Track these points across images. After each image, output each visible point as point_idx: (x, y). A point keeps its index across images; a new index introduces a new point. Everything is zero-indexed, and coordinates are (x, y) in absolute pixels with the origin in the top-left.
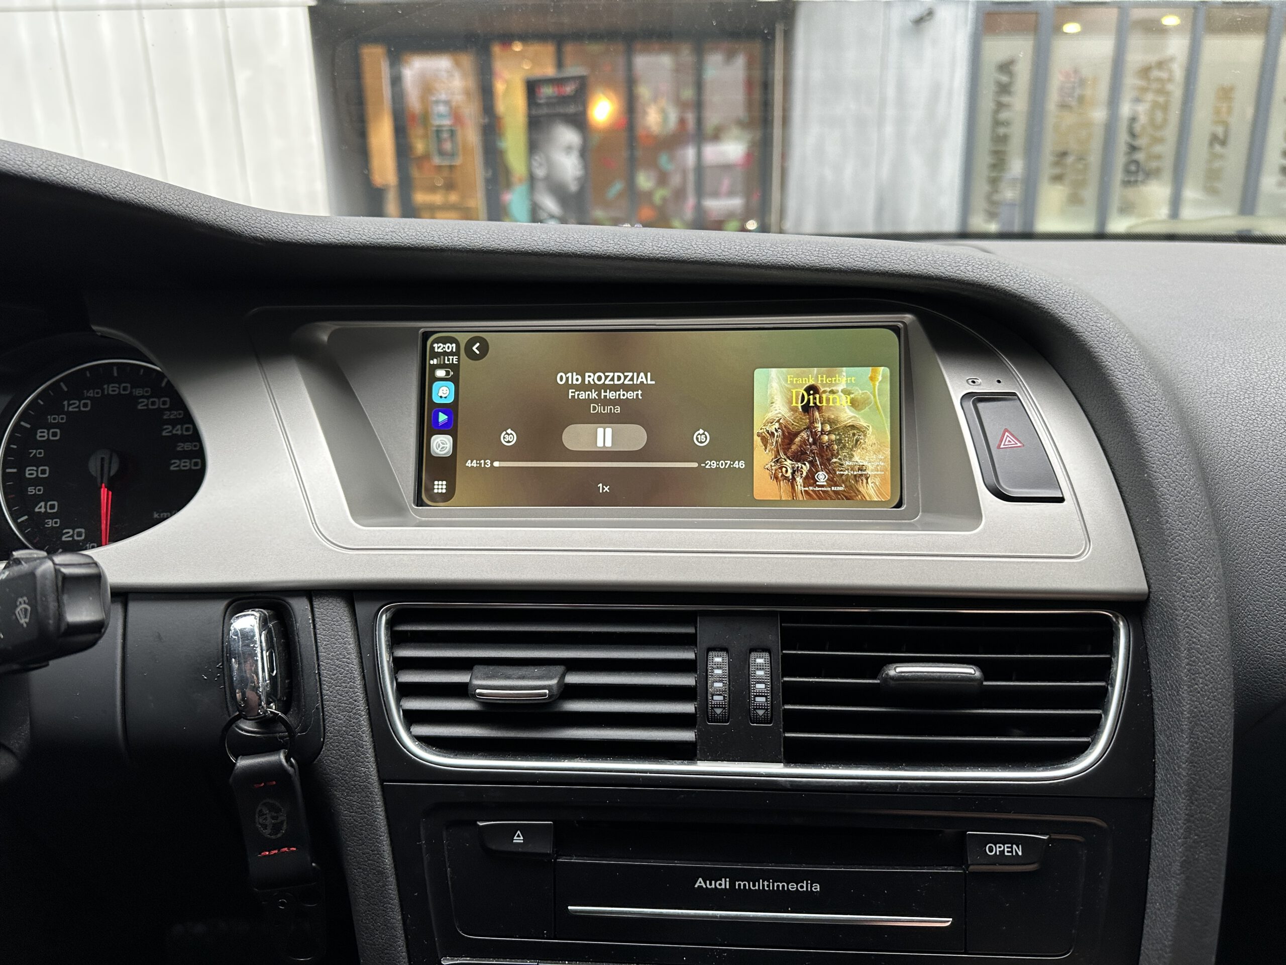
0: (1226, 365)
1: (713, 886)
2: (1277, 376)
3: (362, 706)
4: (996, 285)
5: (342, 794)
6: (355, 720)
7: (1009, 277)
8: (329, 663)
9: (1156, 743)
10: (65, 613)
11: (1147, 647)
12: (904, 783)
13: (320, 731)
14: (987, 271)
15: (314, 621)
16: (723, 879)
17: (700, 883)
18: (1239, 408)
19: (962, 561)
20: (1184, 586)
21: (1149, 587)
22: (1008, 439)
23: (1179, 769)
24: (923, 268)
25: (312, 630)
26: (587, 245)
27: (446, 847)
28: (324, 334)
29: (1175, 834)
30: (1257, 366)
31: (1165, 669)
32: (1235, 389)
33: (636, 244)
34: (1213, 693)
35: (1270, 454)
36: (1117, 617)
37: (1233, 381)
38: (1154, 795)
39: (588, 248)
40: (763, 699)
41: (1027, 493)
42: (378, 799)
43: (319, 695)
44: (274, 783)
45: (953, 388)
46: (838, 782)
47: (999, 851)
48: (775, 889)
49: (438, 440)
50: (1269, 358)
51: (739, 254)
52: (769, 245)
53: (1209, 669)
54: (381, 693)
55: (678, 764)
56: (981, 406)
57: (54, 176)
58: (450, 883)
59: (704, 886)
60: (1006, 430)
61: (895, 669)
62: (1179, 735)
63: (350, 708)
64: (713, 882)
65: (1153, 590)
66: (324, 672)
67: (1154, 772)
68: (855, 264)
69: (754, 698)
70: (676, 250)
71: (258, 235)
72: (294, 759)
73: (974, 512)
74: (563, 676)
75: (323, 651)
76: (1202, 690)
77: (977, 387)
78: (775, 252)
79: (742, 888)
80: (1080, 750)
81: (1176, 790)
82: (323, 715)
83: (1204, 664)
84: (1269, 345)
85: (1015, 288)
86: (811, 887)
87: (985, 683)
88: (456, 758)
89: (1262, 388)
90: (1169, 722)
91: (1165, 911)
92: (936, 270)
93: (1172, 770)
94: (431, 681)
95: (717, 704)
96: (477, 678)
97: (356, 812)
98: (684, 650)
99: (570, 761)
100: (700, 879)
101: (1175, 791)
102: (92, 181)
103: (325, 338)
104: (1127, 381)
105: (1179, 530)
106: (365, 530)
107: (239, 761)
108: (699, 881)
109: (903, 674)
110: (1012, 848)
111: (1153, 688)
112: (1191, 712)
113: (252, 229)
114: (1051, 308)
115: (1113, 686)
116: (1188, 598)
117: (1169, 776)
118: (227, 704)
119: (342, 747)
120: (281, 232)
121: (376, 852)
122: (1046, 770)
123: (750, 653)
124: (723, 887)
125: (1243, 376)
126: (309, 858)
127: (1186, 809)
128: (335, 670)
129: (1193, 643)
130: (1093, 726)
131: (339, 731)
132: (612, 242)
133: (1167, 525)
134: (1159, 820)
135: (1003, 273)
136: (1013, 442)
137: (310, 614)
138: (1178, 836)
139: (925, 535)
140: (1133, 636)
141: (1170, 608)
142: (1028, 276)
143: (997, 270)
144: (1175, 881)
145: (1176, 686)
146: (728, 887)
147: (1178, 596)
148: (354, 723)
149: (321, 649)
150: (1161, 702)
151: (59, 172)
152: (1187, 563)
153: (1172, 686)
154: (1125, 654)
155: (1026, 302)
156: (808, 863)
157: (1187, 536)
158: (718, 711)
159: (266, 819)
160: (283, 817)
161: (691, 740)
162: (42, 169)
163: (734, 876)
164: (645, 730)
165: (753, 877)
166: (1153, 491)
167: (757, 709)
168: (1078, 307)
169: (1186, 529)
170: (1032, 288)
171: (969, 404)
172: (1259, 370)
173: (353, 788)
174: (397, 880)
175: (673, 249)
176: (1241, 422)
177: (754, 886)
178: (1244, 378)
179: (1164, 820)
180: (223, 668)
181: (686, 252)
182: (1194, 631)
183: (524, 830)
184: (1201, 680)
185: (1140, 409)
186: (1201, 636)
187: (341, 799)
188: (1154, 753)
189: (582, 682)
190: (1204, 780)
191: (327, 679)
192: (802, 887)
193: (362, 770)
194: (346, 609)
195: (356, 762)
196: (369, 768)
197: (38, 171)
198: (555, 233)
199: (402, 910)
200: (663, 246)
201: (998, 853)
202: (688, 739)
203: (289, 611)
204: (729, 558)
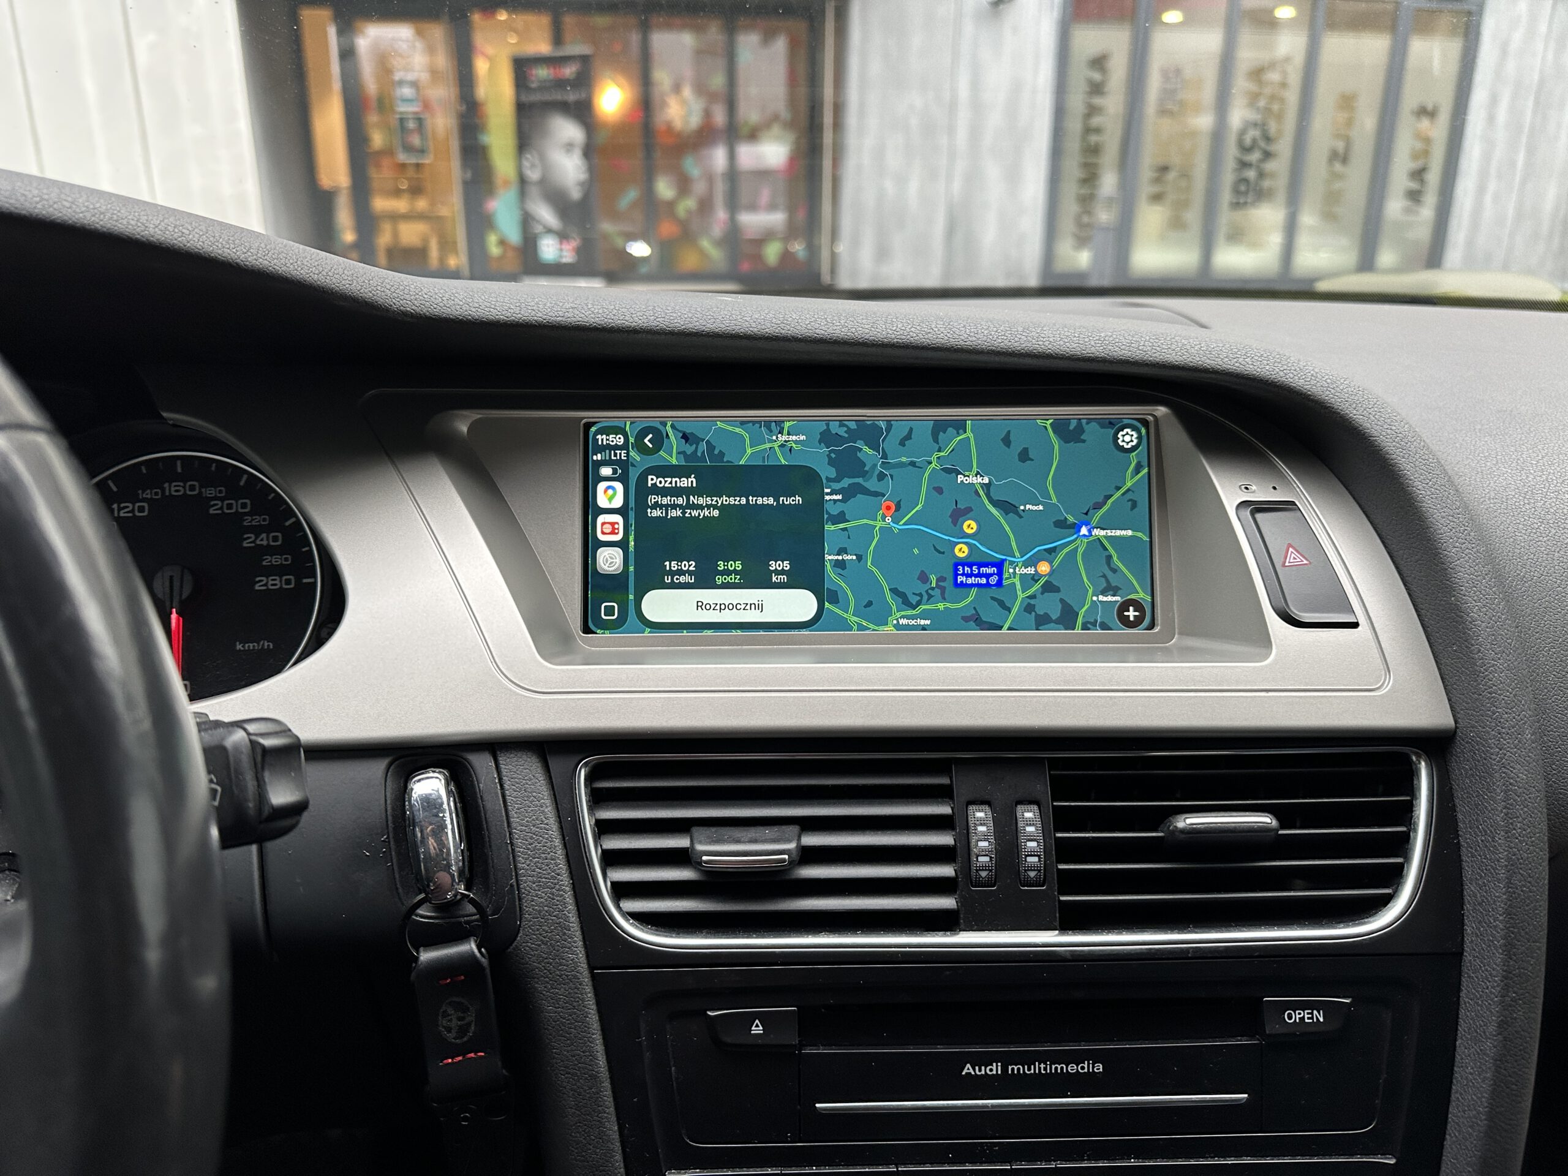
0: (1500, 465)
1: (983, 1072)
2: (1554, 478)
3: (565, 880)
4: (1279, 381)
5: (545, 987)
6: (558, 898)
7: (1292, 371)
8: (525, 830)
9: (1465, 893)
10: (268, 793)
11: (1452, 788)
12: (1196, 947)
13: (515, 912)
14: (1268, 364)
15: (500, 779)
16: (994, 1064)
17: (968, 1069)
18: (1520, 515)
19: (1255, 697)
20: (1500, 722)
21: (1456, 722)
22: (1293, 555)
23: (1495, 922)
24: (1198, 359)
25: (499, 792)
26: (809, 327)
27: (670, 1044)
28: (462, 424)
29: (1491, 992)
30: (1532, 467)
31: (1476, 813)
32: (1513, 494)
33: (867, 327)
34: (1531, 838)
35: (1556, 567)
36: (1419, 756)
37: (1510, 484)
38: (1463, 949)
39: (811, 331)
40: (1036, 859)
41: (1320, 618)
42: (589, 990)
43: (513, 869)
44: (463, 977)
45: (1226, 497)
46: (1124, 950)
47: (1299, 1018)
48: (1053, 1071)
49: (606, 554)
50: (1543, 457)
51: (988, 340)
52: (1020, 329)
53: (1526, 812)
54: (586, 864)
55: (941, 937)
56: (1259, 516)
57: (176, 240)
58: (675, 1084)
59: (973, 1073)
60: (1290, 546)
61: (1185, 821)
62: (1495, 884)
63: (552, 883)
64: (983, 1068)
65: (1461, 725)
66: (518, 842)
67: (1463, 924)
68: (1121, 353)
69: (1026, 858)
70: (915, 335)
71: (408, 309)
72: (485, 949)
73: (1264, 640)
74: (799, 839)
75: (515, 815)
76: (1520, 836)
77: (1252, 494)
78: (1029, 338)
79: (1016, 1072)
80: (1384, 901)
81: (1491, 944)
82: (519, 893)
83: (1522, 807)
84: (1540, 441)
85: (1300, 384)
86: (1093, 1067)
87: (1280, 832)
88: (679, 938)
89: (1540, 492)
90: (1482, 871)
91: (1480, 1075)
92: (1213, 362)
93: (1485, 923)
94: (643, 847)
95: (983, 866)
96: (700, 842)
97: (563, 1008)
98: (938, 803)
99: (815, 937)
100: (968, 1065)
101: (1489, 946)
102: (220, 245)
103: (464, 428)
104: (1429, 493)
105: (1493, 660)
106: (557, 670)
107: (422, 954)
108: (966, 1068)
109: (1195, 826)
110: (1312, 1013)
111: (1460, 833)
112: (1509, 859)
113: (401, 302)
114: (1340, 408)
115: (1416, 831)
116: (1504, 735)
117: (1482, 929)
118: (396, 885)
119: (544, 930)
120: (435, 306)
121: (588, 1053)
122: (1348, 926)
123: (1016, 806)
124: (994, 1072)
125: (1519, 478)
126: (500, 1063)
127: (1504, 965)
128: (531, 838)
129: (1510, 784)
130: (1395, 875)
131: (540, 912)
132: (839, 324)
133: (1480, 654)
134: (1469, 977)
135: (1285, 367)
136: (1299, 559)
137: (495, 772)
138: (1494, 993)
139: (1213, 667)
140: (1437, 777)
141: (1484, 746)
142: (1313, 370)
143: (1279, 363)
144: (1491, 1043)
145: (1491, 832)
146: (999, 1072)
147: (1493, 733)
148: (558, 901)
149: (512, 813)
150: (1472, 848)
151: (180, 234)
152: (1502, 697)
153: (1485, 831)
154: (1428, 796)
155: (1313, 401)
156: (1089, 1041)
157: (1501, 667)
158: (984, 874)
159: (450, 1020)
160: (471, 1017)
161: (952, 907)
162: (161, 231)
163: (1006, 1059)
164: (898, 897)
165: (1028, 1059)
166: (1462, 617)
167: (1028, 870)
168: (1370, 407)
169: (1499, 659)
170: (1318, 384)
171: (1246, 513)
172: (1535, 472)
173: (558, 979)
174: (612, 1084)
175: (911, 333)
176: (1524, 532)
177: (1029, 1069)
178: (1520, 480)
179: (1477, 977)
180: (389, 842)
181: (926, 337)
182: (1511, 771)
183: (764, 1018)
184: (1519, 825)
185: (1445, 524)
186: (1518, 777)
187: (544, 992)
188: (1462, 904)
189: (823, 844)
190: (1523, 933)
191: (522, 850)
192: (1083, 1068)
193: (569, 957)
194: (539, 765)
195: (562, 948)
196: (577, 954)
197: (155, 232)
198: (769, 312)
199: (618, 1119)
200: (898, 330)
201: (1298, 1021)
202: (949, 907)
203: (468, 769)
204: (992, 697)
